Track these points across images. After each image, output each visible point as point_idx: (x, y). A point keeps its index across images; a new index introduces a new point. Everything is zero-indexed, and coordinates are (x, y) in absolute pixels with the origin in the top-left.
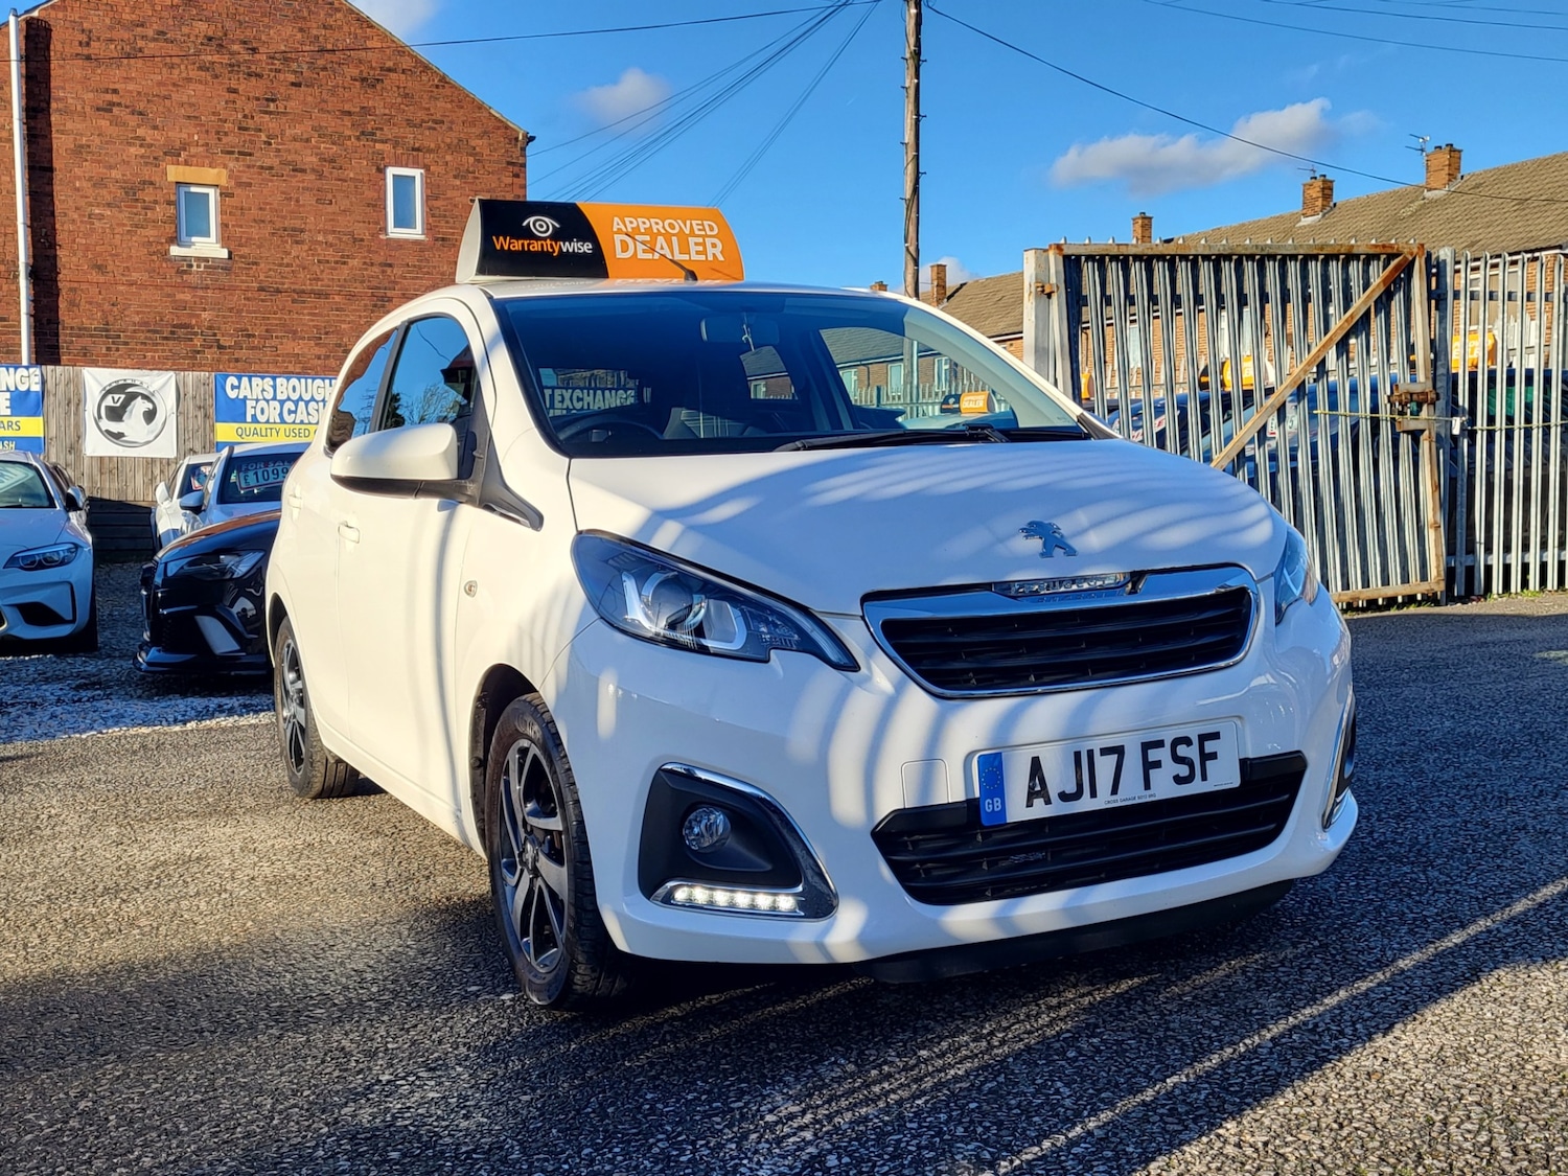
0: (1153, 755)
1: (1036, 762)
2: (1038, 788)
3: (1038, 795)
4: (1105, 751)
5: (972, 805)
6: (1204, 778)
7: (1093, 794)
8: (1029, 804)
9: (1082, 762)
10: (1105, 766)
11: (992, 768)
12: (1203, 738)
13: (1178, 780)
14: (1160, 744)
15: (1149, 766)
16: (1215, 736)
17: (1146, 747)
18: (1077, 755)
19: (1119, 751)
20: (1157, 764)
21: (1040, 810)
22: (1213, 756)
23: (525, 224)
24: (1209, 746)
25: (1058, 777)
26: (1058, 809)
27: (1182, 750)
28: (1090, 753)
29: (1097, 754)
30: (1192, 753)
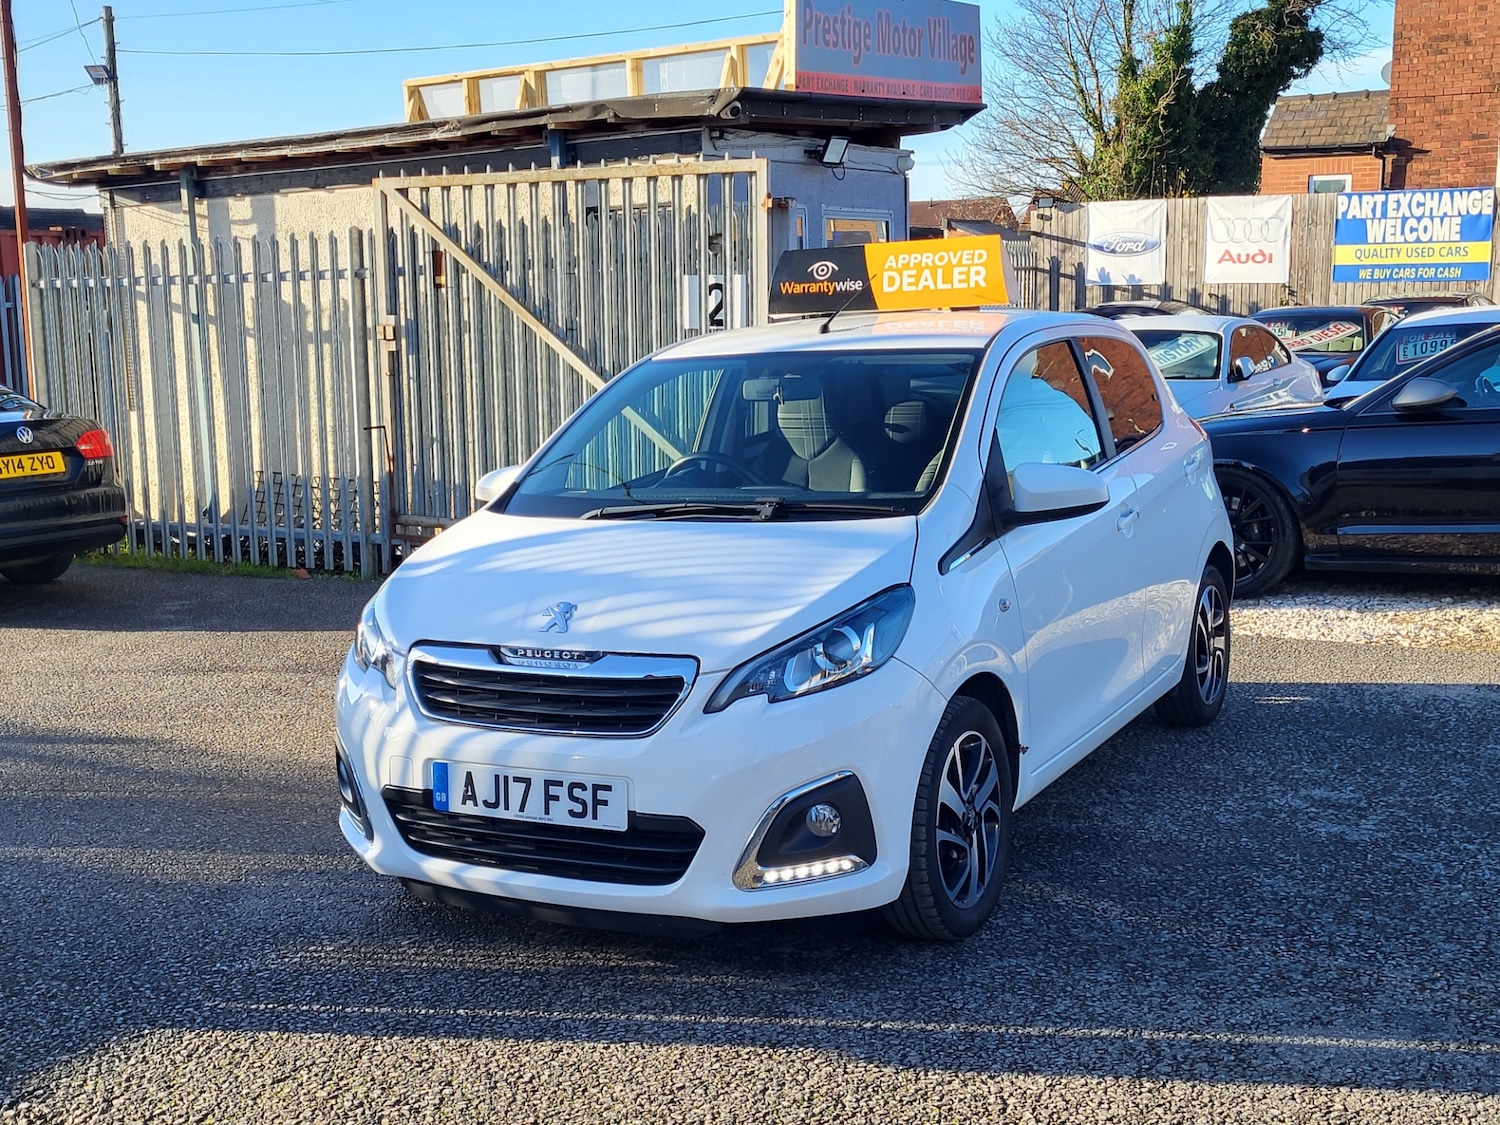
0: (553, 790)
1: (469, 775)
2: (470, 793)
3: (471, 798)
4: (517, 779)
5: (427, 794)
6: (595, 817)
7: (507, 808)
8: (464, 803)
9: (501, 783)
10: (516, 791)
11: (441, 771)
12: (596, 788)
13: (572, 813)
14: (560, 784)
15: (549, 798)
16: (608, 788)
17: (548, 783)
18: (497, 777)
19: (527, 781)
20: (556, 798)
21: (469, 809)
22: (605, 803)
23: (809, 270)
24: (601, 795)
25: (484, 789)
26: (481, 811)
27: (577, 792)
28: (506, 778)
29: (511, 780)
30: (587, 796)
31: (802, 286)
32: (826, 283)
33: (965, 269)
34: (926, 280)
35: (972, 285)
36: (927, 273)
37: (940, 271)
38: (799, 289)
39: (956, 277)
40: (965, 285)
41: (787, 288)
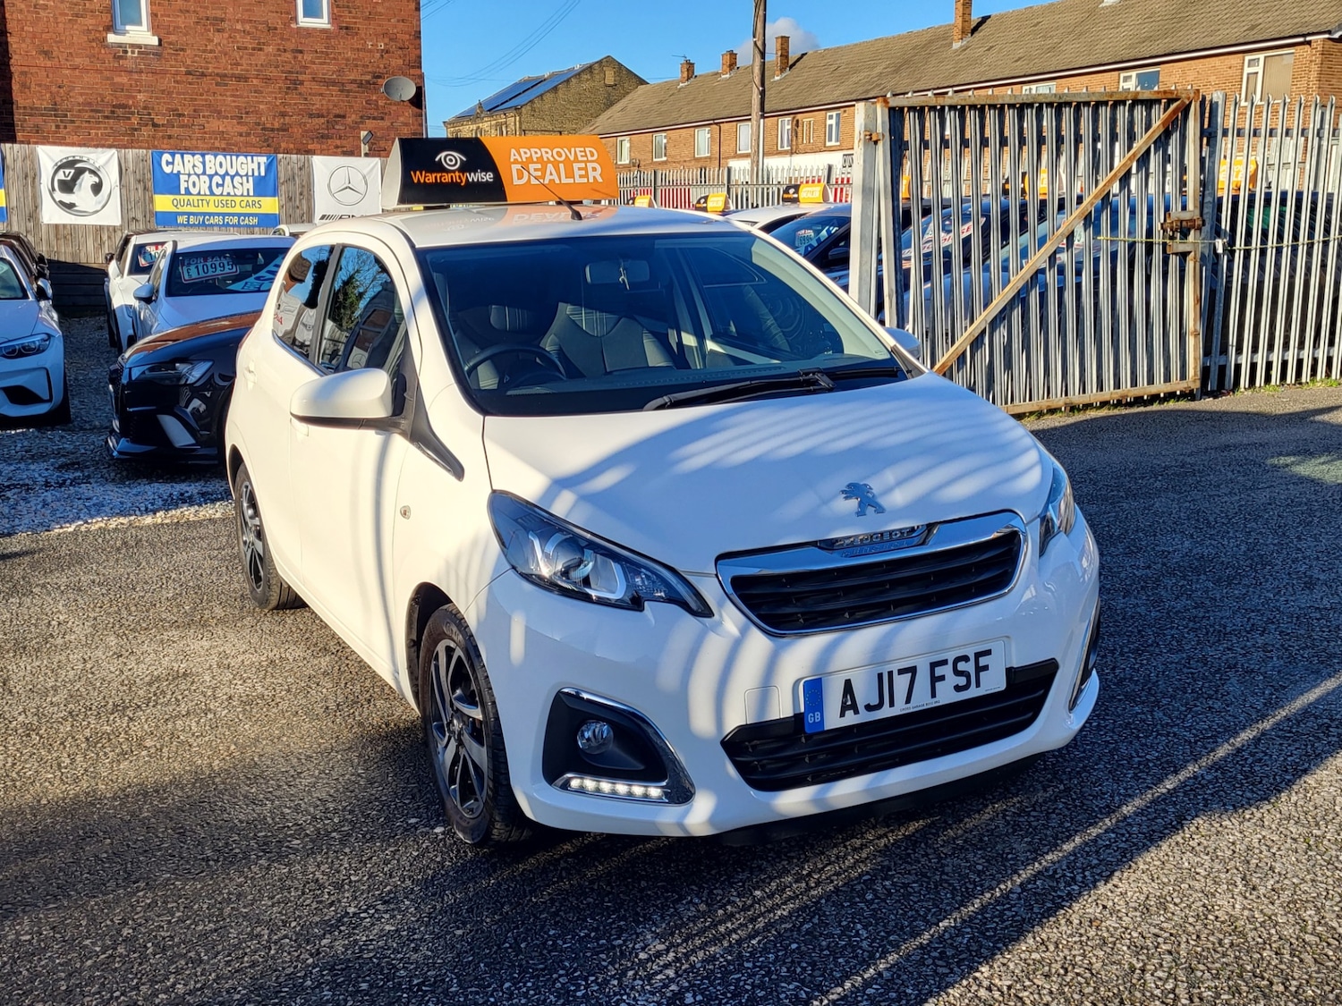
0: (939, 671)
1: (848, 684)
2: (849, 703)
3: (849, 708)
4: (901, 672)
5: (798, 718)
6: (978, 685)
7: (892, 704)
8: (842, 715)
9: (884, 682)
10: (901, 683)
11: (814, 689)
12: (978, 655)
13: (958, 688)
14: (944, 662)
15: (935, 679)
16: (988, 653)
17: (934, 665)
18: (880, 676)
19: (912, 670)
20: (942, 678)
21: (851, 719)
22: (986, 668)
23: (437, 159)
24: (983, 661)
25: (865, 694)
26: (865, 717)
27: (962, 666)
28: (890, 673)
29: (895, 674)
30: (969, 667)
31: (434, 175)
32: (457, 174)
33: (583, 165)
34: (551, 174)
35: (591, 180)
36: (550, 166)
37: (561, 166)
38: (431, 178)
39: (577, 173)
40: (585, 180)
41: (419, 177)
